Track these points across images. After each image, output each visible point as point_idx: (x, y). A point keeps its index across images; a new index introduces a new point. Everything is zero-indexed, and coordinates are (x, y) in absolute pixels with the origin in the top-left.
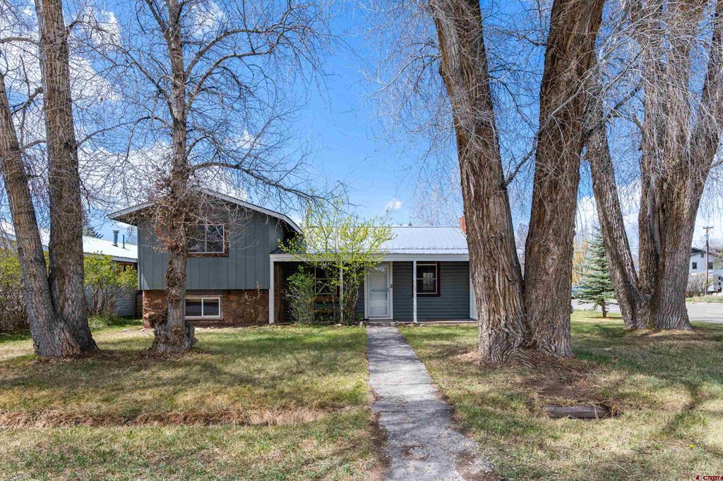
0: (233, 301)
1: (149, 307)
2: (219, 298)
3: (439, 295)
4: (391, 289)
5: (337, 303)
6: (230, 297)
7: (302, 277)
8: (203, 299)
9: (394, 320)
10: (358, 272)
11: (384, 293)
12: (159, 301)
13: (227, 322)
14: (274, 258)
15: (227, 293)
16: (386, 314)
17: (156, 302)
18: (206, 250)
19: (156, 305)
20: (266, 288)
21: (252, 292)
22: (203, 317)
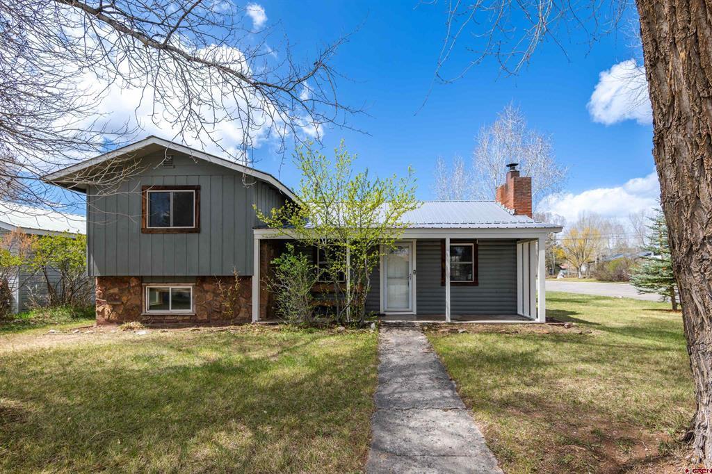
0: (207, 292)
1: (103, 298)
2: (191, 287)
3: (476, 283)
4: (415, 276)
5: (342, 294)
6: (204, 285)
7: (293, 260)
8: (171, 288)
9: (420, 316)
10: (369, 253)
11: (404, 281)
12: (116, 290)
13: (200, 318)
14: (259, 234)
15: (201, 280)
16: (408, 308)
17: (111, 291)
18: (172, 224)
19: (111, 295)
20: (248, 274)
21: (227, 280)
22: (171, 311)
